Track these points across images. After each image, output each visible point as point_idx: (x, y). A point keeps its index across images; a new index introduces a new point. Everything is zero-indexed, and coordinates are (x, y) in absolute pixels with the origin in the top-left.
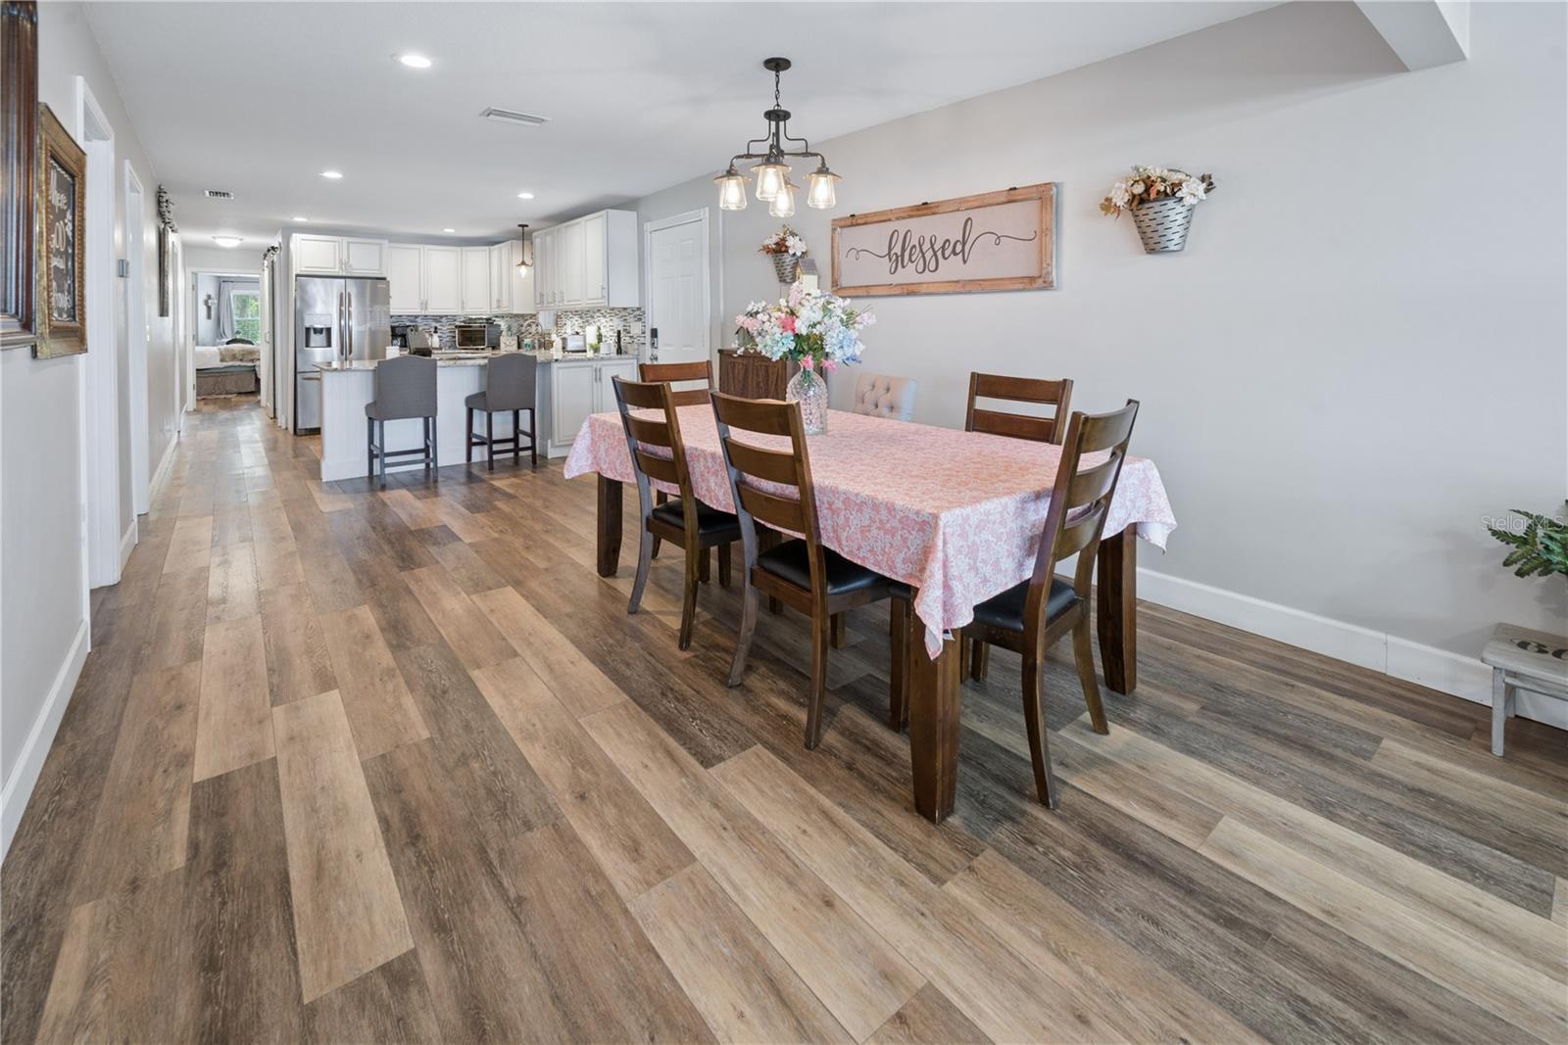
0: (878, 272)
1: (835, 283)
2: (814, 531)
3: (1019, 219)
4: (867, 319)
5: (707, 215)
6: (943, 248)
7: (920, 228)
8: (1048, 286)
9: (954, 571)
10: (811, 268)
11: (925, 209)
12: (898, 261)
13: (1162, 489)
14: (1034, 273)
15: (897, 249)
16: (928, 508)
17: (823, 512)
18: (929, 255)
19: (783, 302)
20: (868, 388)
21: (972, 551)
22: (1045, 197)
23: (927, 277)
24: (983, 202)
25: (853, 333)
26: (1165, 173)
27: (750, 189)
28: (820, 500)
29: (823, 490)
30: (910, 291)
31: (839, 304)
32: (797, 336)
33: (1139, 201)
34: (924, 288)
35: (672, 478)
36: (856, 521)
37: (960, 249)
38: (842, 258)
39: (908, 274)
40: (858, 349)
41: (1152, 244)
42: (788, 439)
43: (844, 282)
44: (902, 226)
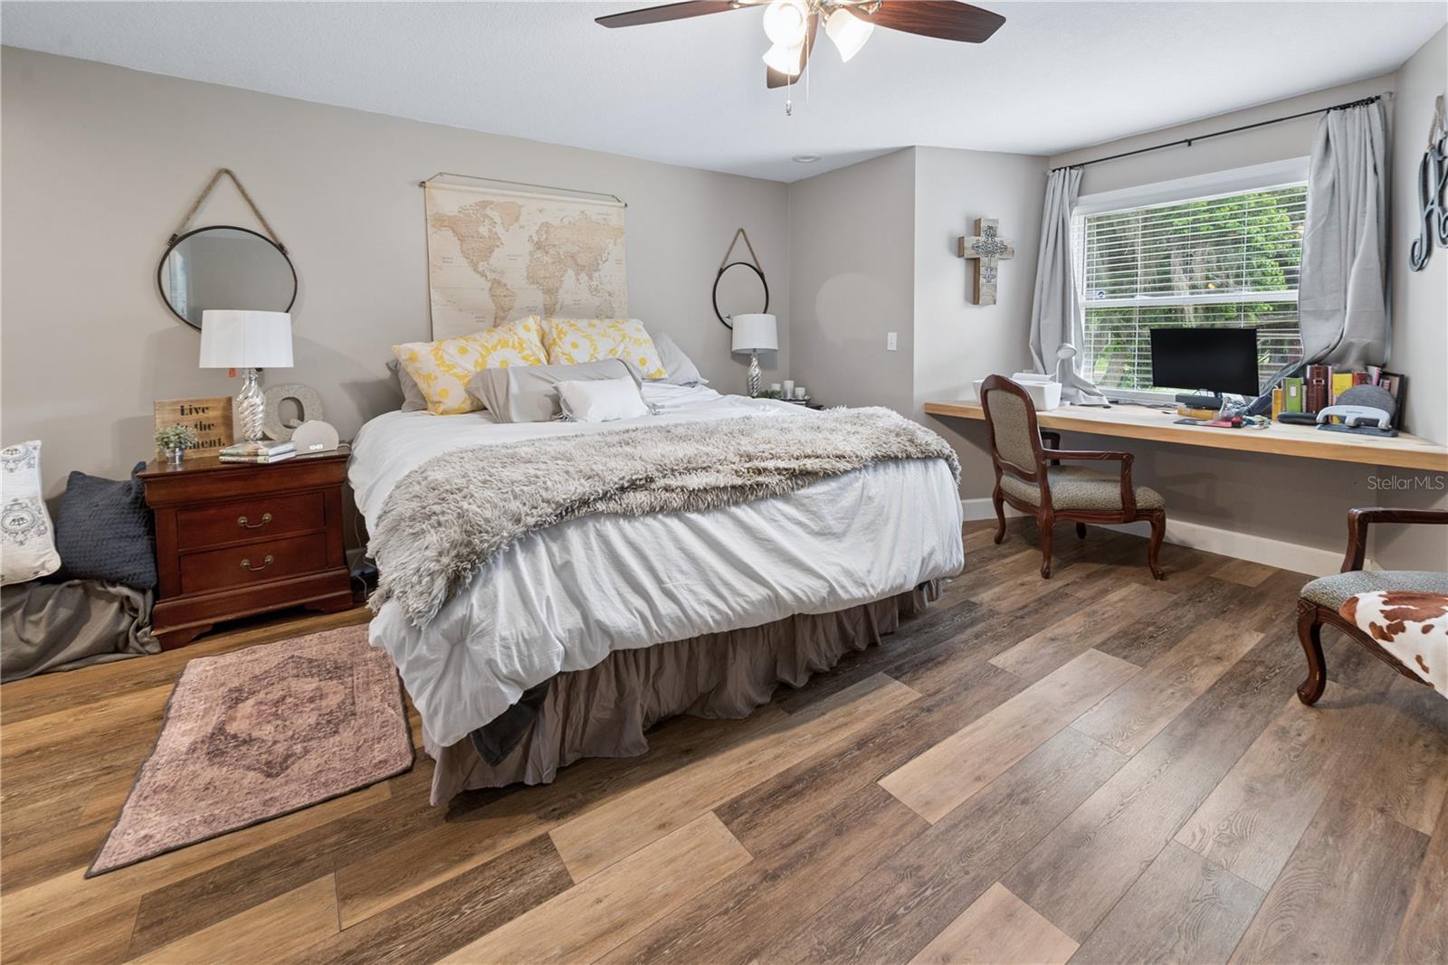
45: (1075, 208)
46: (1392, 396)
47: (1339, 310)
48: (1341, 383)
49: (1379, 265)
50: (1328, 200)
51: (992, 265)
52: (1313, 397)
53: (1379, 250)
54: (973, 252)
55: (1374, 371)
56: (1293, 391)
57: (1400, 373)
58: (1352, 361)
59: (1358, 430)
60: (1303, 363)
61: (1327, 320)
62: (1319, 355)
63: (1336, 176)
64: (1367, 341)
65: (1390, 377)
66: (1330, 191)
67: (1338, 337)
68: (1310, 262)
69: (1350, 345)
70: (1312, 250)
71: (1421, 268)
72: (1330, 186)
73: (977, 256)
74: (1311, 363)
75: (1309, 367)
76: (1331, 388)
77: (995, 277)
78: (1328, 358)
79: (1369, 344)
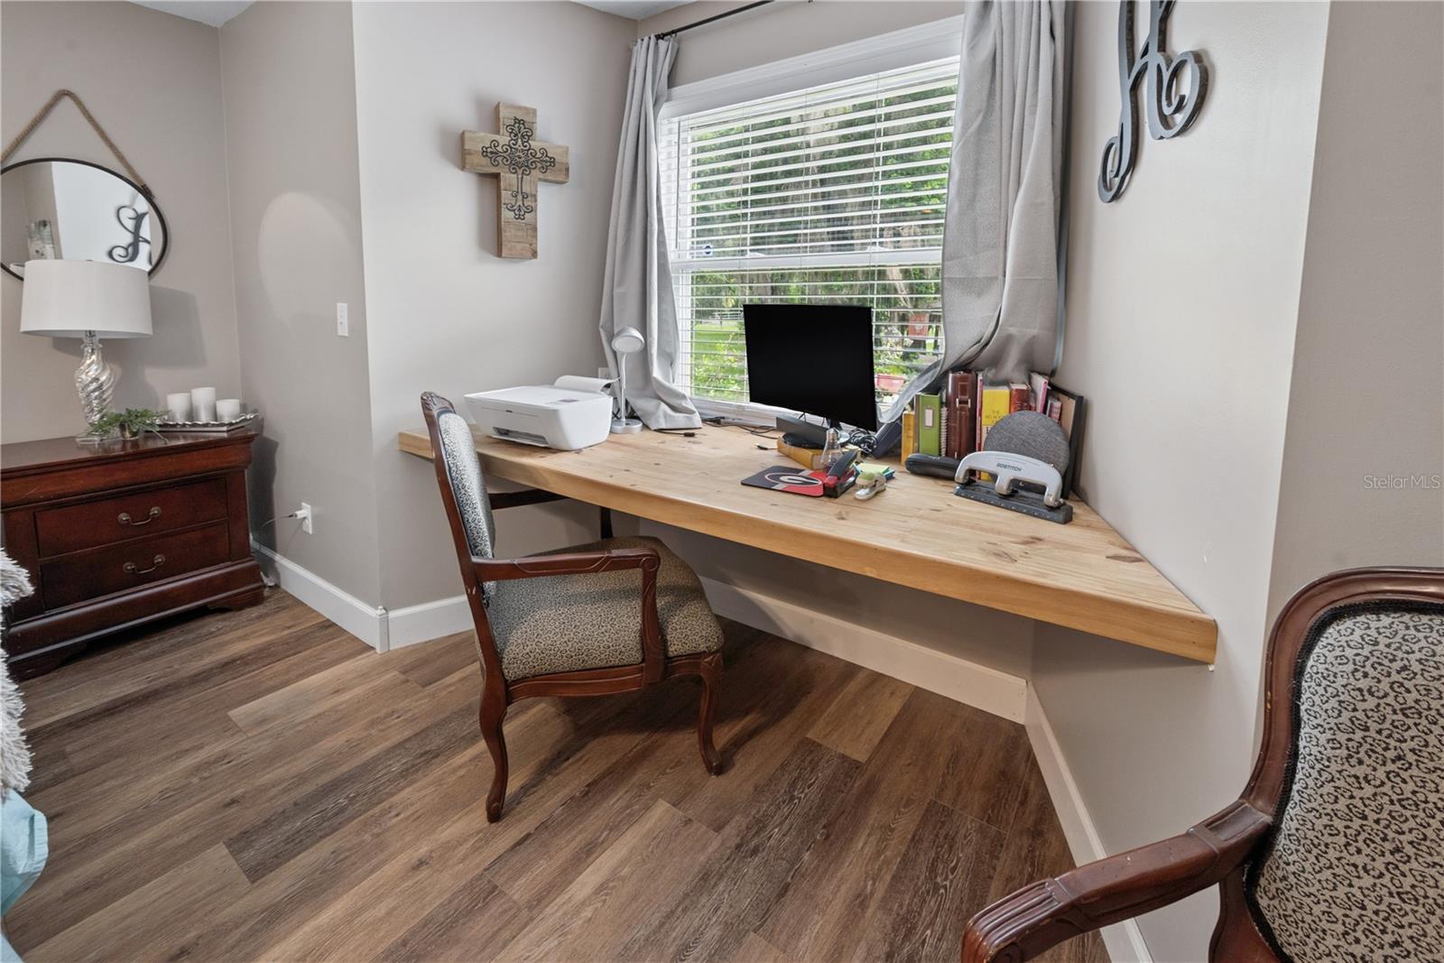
45: (665, 105)
46: (1065, 432)
47: (996, 278)
48: (994, 403)
49: (1052, 198)
50: (987, 83)
51: (526, 189)
52: (955, 427)
53: (1053, 174)
54: (485, 161)
55: (1040, 383)
56: (929, 414)
57: (1079, 392)
58: (1010, 366)
59: (1013, 502)
60: (945, 367)
61: (979, 295)
62: (966, 356)
63: (998, 42)
64: (1035, 332)
65: (1061, 396)
66: (989, 67)
67: (993, 324)
68: (959, 194)
69: (1008, 339)
70: (963, 172)
71: (1116, 197)
72: (990, 60)
73: (494, 170)
74: (954, 369)
75: (951, 375)
76: (980, 415)
77: (532, 210)
78: (979, 360)
79: (1034, 337)
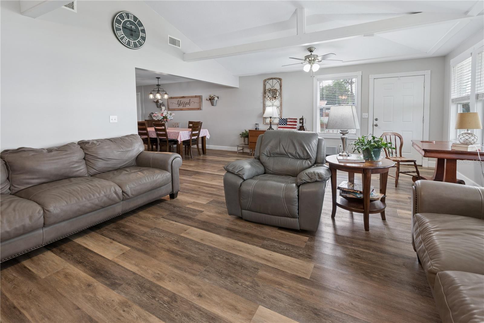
0: (176, 107)
1: (168, 108)
2: (167, 137)
3: (197, 100)
4: (173, 114)
5: (140, 94)
6: (186, 103)
7: (183, 100)
8: (201, 109)
9: (181, 136)
10: (164, 105)
11: (183, 97)
12: (179, 105)
13: (208, 132)
14: (199, 108)
15: (179, 103)
16: (179, 131)
17: (168, 134)
18: (184, 104)
19: (161, 112)
20: (174, 124)
21: (183, 135)
22: (200, 97)
23: (184, 108)
24: (192, 97)
25: (171, 116)
26: (213, 96)
27: (155, 96)
28: (168, 133)
29: (168, 132)
30: (181, 110)
31: (169, 112)
32: (163, 117)
33: (210, 99)
34: (184, 109)
35: (146, 135)
36: (172, 134)
37: (189, 103)
38: (169, 104)
39: (181, 107)
40: (172, 118)
41: (212, 104)
42: (164, 127)
43: (170, 108)
44: (180, 100)
